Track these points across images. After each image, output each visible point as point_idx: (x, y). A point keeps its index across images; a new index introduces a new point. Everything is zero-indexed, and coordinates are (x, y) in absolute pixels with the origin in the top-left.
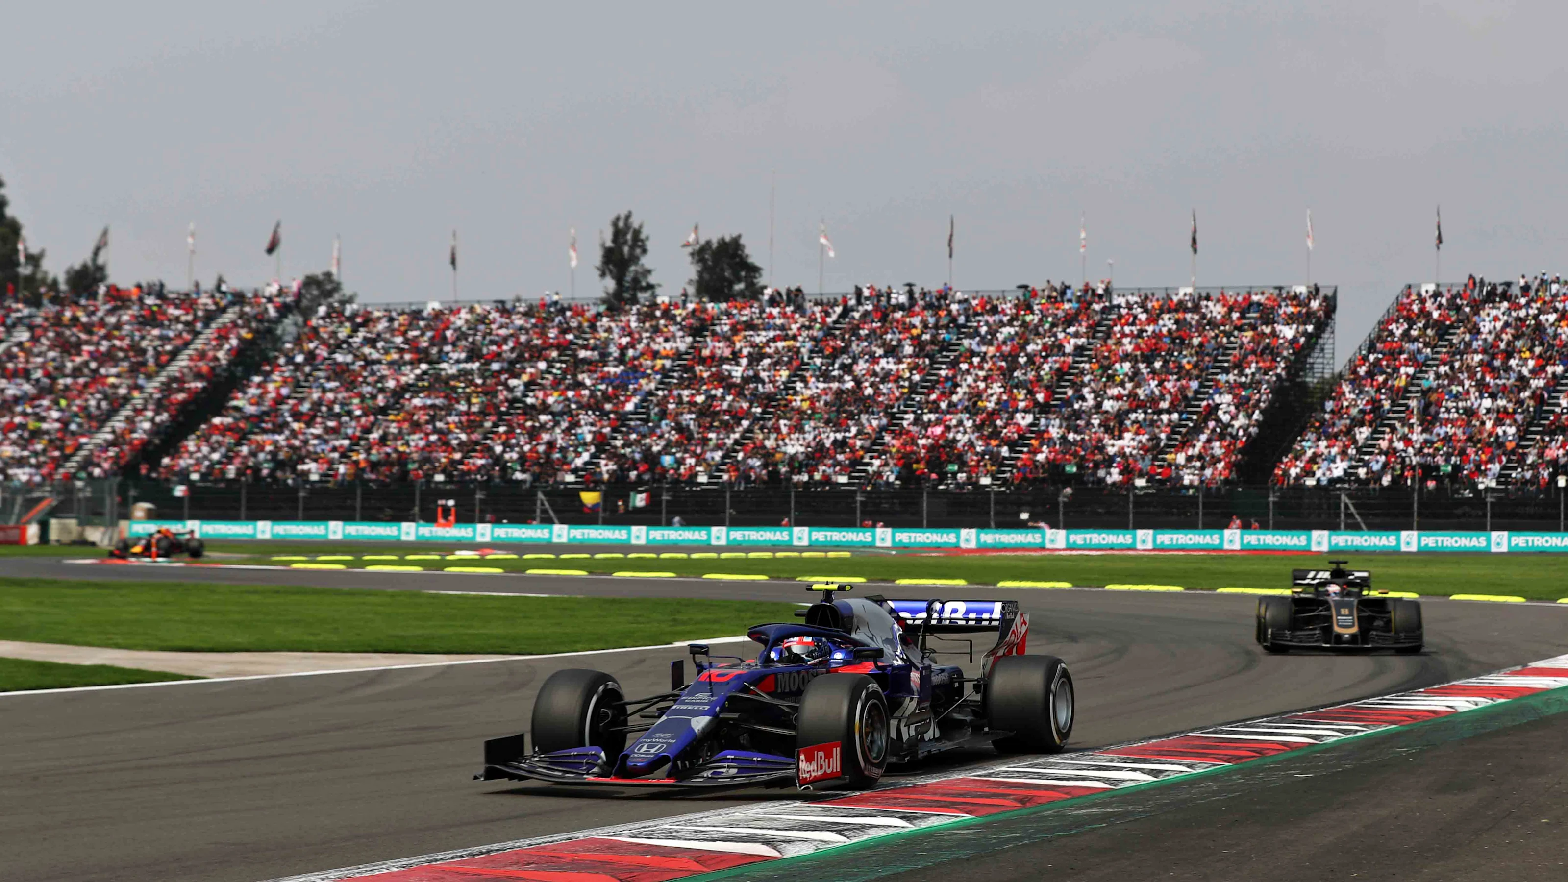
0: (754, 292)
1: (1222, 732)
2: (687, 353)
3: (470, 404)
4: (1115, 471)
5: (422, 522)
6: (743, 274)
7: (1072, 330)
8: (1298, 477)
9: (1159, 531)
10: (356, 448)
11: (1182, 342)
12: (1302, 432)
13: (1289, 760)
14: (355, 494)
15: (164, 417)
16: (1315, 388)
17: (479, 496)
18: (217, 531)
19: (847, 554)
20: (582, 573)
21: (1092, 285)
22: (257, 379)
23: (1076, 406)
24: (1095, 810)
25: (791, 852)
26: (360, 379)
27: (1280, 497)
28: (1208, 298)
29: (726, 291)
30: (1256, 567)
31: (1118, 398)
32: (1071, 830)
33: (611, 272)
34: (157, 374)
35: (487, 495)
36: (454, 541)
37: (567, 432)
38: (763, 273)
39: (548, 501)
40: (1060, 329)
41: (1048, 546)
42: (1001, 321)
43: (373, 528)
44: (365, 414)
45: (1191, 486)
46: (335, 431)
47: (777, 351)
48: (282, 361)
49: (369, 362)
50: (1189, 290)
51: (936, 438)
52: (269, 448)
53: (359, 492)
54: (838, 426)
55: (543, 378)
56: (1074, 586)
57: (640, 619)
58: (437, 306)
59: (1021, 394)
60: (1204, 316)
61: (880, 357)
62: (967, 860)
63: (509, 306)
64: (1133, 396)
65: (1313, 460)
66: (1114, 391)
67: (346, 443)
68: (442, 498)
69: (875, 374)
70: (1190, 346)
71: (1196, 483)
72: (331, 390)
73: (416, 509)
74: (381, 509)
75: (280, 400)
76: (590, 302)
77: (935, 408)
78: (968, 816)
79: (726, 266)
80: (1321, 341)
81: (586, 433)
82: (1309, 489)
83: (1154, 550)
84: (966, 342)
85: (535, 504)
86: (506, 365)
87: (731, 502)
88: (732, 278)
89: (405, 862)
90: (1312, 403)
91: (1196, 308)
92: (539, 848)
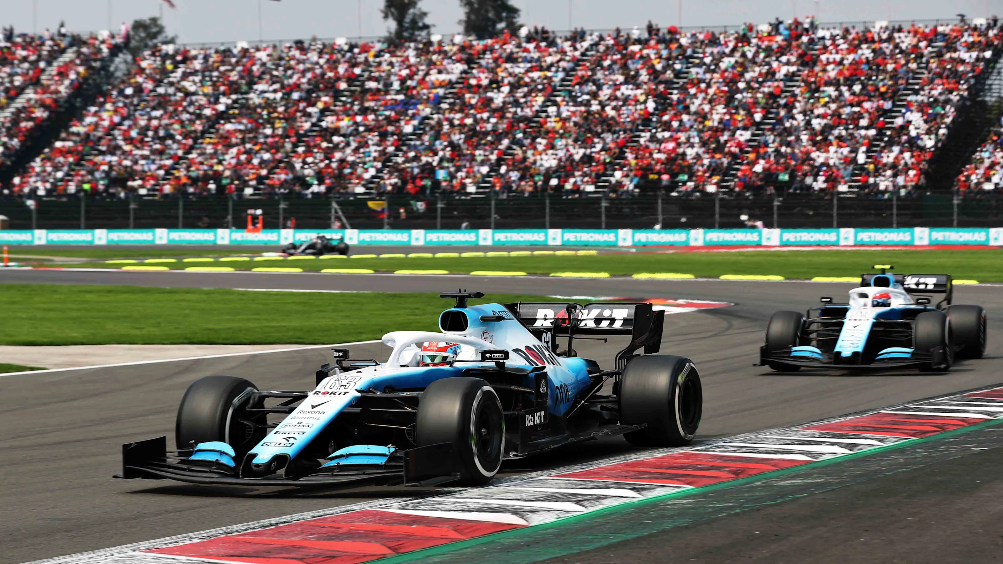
0: (514, 30)
1: (909, 409)
2: (457, 83)
3: (274, 128)
4: (821, 179)
5: (234, 229)
6: (504, 15)
7: (784, 59)
8: (979, 184)
9: (858, 229)
10: (177, 166)
11: (878, 70)
12: (982, 142)
13: (967, 434)
14: (178, 205)
15: (15, 142)
16: (993, 106)
17: (282, 206)
18: (61, 239)
19: (593, 252)
20: (368, 272)
21: (800, 20)
22: (93, 109)
23: (787, 124)
24: (798, 481)
25: (536, 520)
26: (180, 109)
27: (964, 200)
28: (900, 30)
29: (490, 29)
30: (942, 260)
31: (824, 116)
32: (776, 499)
33: (393, 14)
34: (8, 105)
35: (289, 205)
36: (261, 244)
37: (356, 151)
38: (521, 13)
39: (341, 209)
40: (774, 58)
41: (764, 243)
42: (724, 53)
43: (193, 234)
44: (186, 137)
45: (886, 191)
46: (161, 153)
47: (533, 80)
48: (115, 93)
49: (188, 94)
50: (884, 24)
51: (668, 152)
52: (105, 168)
53: (181, 203)
54: (586, 143)
55: (335, 106)
56: (787, 278)
57: (417, 312)
58: (245, 45)
59: (741, 115)
60: (897, 46)
61: (621, 84)
62: (687, 527)
63: (306, 45)
64: (836, 114)
65: (992, 166)
66: (820, 111)
67: (169, 162)
68: (251, 208)
69: (616, 98)
70: (885, 71)
71: (891, 188)
72: (156, 118)
73: (230, 217)
74: (200, 218)
75: (114, 126)
76: (375, 40)
77: (667, 126)
78: (689, 487)
79: (490, 8)
80: (998, 66)
81: (373, 150)
82: (989, 192)
83: (855, 246)
84: (694, 70)
85: (330, 212)
86: (304, 94)
87: (496, 208)
88: (494, 18)
89: (205, 533)
90: (990, 119)
91: (890, 39)
92: (321, 519)
